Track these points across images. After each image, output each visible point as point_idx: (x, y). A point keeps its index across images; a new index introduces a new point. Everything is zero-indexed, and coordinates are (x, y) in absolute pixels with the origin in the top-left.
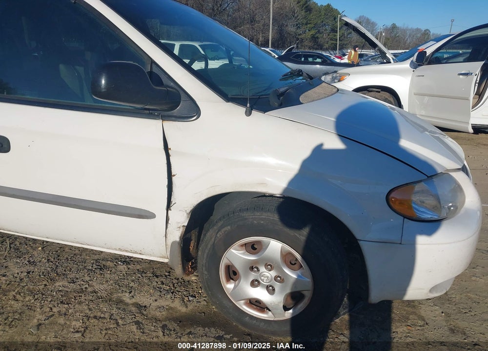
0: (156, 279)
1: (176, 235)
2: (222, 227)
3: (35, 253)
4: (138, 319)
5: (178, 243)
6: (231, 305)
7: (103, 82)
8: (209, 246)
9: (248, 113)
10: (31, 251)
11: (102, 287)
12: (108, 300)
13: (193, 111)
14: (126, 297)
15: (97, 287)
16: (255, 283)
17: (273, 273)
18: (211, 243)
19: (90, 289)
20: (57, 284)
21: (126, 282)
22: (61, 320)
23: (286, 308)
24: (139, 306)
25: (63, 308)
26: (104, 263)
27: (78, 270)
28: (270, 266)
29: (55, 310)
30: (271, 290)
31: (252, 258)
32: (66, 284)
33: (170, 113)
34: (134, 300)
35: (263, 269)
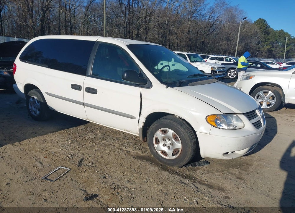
0: (135, 145)
1: (141, 125)
2: (155, 124)
3: (97, 132)
4: (126, 154)
5: (142, 128)
6: (156, 152)
7: (125, 75)
8: (151, 130)
9: (167, 88)
10: (96, 132)
11: (117, 145)
12: (118, 148)
13: (150, 86)
14: (124, 149)
15: (115, 144)
16: (164, 145)
17: (170, 142)
18: (152, 129)
19: (113, 145)
20: (103, 142)
21: (125, 144)
22: (103, 150)
23: (173, 155)
24: (127, 151)
25: (104, 148)
26: (119, 138)
27: (110, 139)
28: (169, 139)
29: (101, 147)
30: (169, 148)
31: (163, 135)
32: (106, 142)
33: (144, 86)
34: (126, 149)
35: (167, 140)
